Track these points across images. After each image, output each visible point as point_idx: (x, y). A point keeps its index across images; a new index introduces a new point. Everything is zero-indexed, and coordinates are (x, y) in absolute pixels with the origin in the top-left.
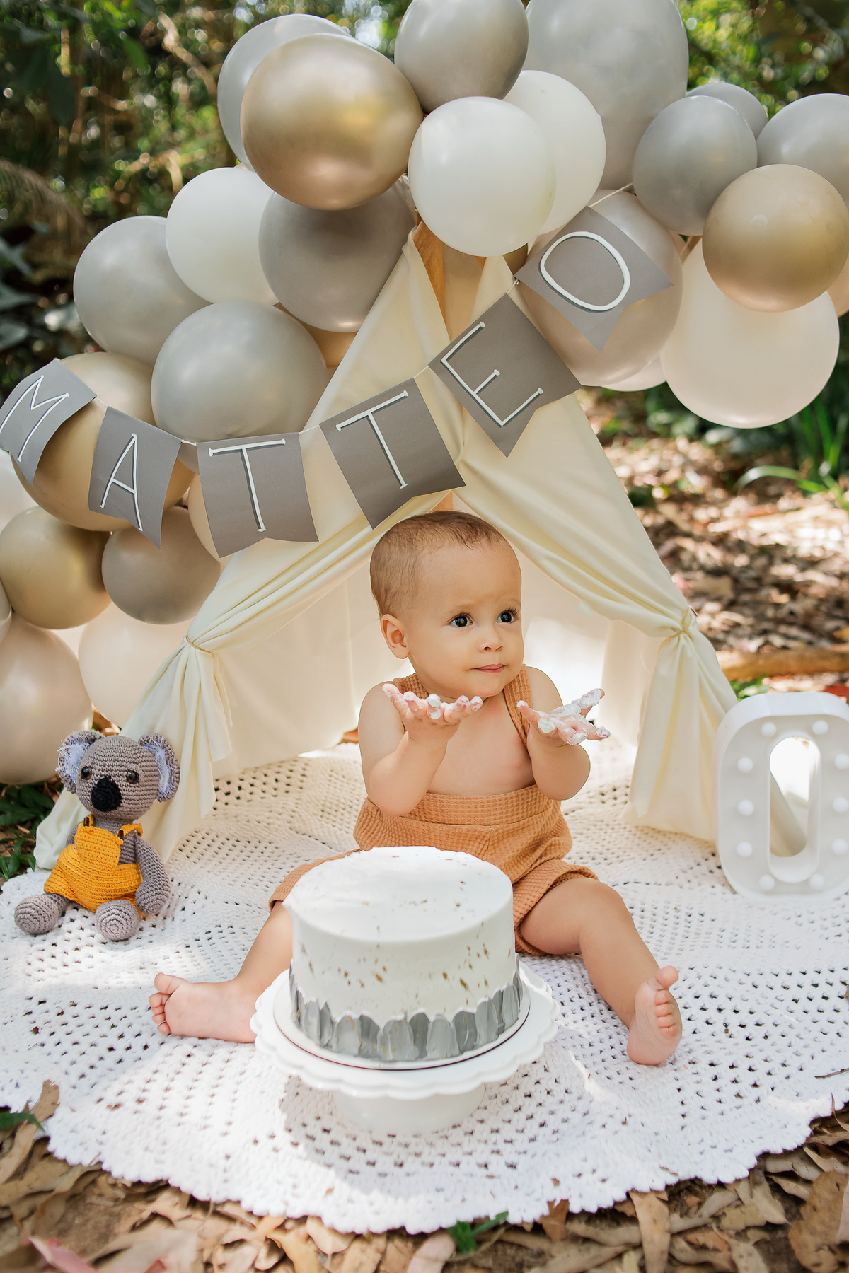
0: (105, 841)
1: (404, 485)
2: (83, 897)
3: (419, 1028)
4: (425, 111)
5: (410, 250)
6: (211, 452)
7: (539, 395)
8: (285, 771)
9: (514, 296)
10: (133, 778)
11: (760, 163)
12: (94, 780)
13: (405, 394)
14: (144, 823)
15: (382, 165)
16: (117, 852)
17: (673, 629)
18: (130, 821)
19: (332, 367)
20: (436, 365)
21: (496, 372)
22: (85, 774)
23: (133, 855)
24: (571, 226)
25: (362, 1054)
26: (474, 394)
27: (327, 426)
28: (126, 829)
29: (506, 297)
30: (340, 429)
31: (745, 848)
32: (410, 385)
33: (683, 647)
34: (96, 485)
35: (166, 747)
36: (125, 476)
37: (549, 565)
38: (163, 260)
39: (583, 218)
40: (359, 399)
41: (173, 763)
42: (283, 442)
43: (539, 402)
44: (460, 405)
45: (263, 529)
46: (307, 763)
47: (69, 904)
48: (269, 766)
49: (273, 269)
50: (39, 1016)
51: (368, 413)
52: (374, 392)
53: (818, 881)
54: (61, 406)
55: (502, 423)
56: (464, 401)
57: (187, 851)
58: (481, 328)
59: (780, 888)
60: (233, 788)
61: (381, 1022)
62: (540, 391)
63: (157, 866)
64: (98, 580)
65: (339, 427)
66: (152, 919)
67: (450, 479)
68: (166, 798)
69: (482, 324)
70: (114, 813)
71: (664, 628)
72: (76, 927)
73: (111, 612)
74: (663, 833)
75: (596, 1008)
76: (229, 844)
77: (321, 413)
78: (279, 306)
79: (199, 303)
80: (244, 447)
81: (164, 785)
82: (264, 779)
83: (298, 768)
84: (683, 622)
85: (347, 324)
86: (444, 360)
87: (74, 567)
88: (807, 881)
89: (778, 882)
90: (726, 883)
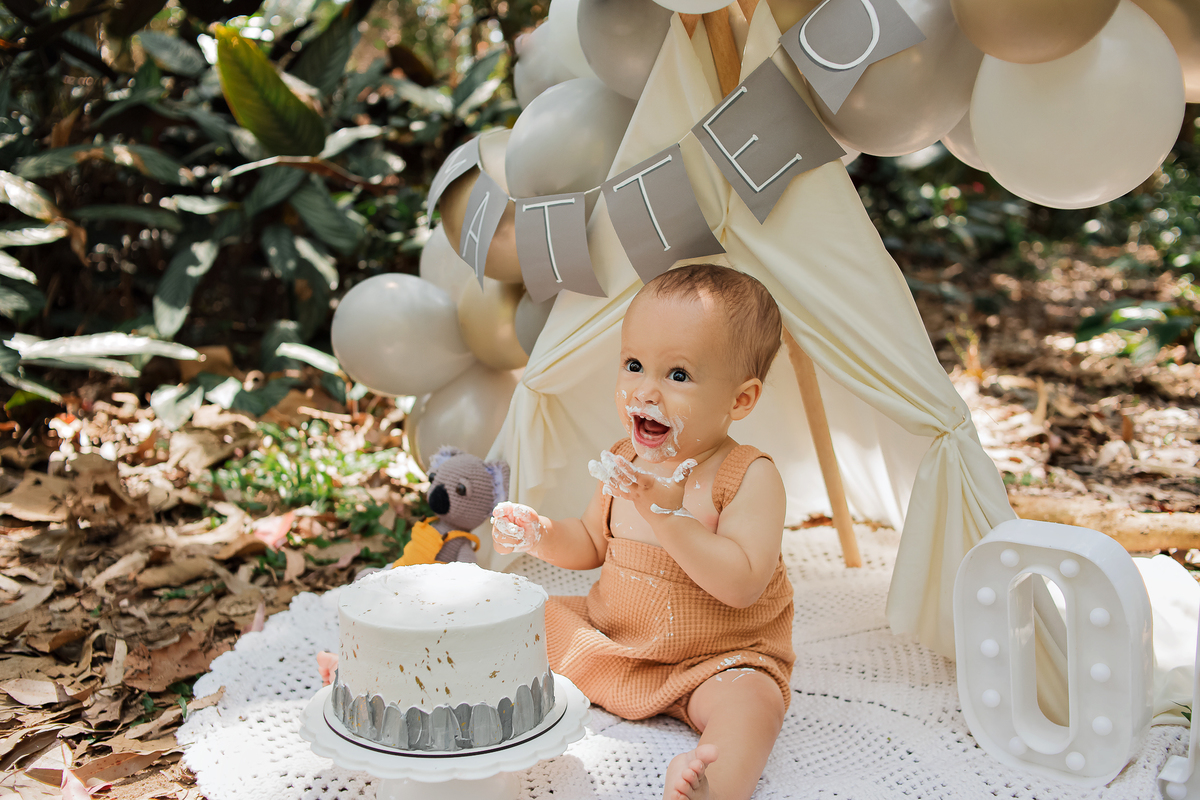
0: (430, 540)
1: (668, 247)
6: (525, 207)
7: (797, 160)
10: (462, 490)
12: (434, 486)
13: (670, 158)
16: (437, 549)
20: (699, 130)
21: (755, 137)
26: (732, 159)
27: (607, 188)
29: (769, 61)
30: (615, 190)
32: (675, 149)
33: (945, 449)
42: (573, 200)
43: (797, 168)
45: (560, 280)
51: (639, 176)
55: (758, 189)
56: (722, 167)
58: (743, 93)
62: (798, 157)
65: (615, 188)
67: (709, 245)
69: (745, 89)
71: (925, 427)
80: (546, 204)
84: (949, 423)
86: (706, 125)
88: (1061, 757)
89: (1027, 748)
90: (970, 736)
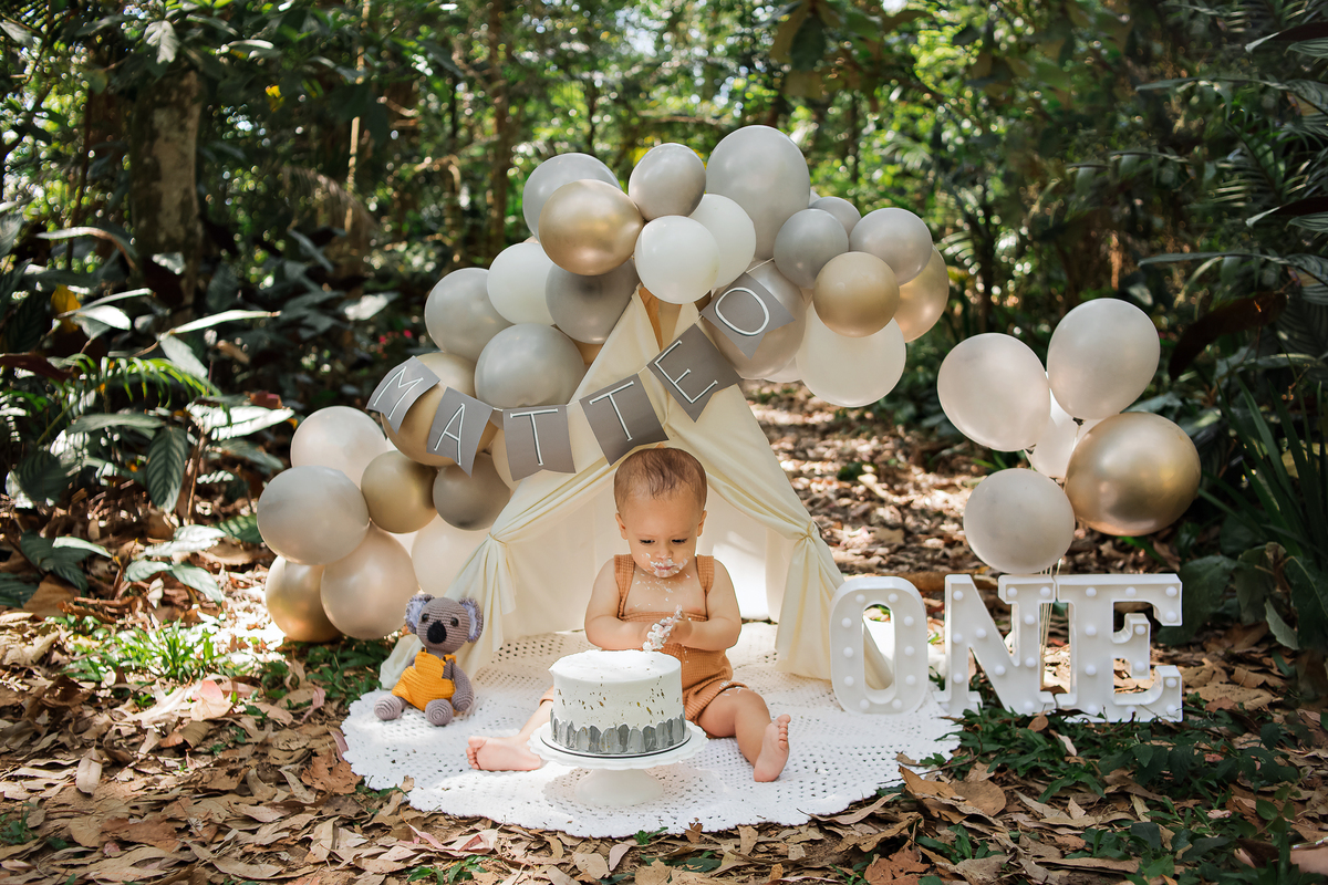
0: (435, 663)
1: (631, 439)
2: (418, 701)
3: (623, 733)
4: (646, 221)
5: (636, 298)
6: (512, 416)
7: (715, 385)
8: (548, 641)
9: (700, 325)
10: (455, 623)
11: (850, 249)
12: (430, 623)
13: (632, 383)
14: (457, 656)
15: (620, 251)
16: (442, 670)
17: (802, 533)
18: (450, 653)
19: (588, 364)
20: (651, 366)
21: (688, 371)
22: (425, 619)
23: (451, 673)
24: (734, 284)
25: (590, 750)
26: (674, 384)
27: (584, 402)
28: (448, 657)
29: (695, 326)
31: (849, 680)
32: (635, 377)
34: (434, 434)
35: (475, 606)
36: (454, 430)
37: (724, 492)
38: (483, 296)
39: (743, 279)
40: (604, 386)
41: (479, 617)
42: (557, 410)
43: (715, 389)
44: (666, 390)
45: (542, 464)
46: (563, 637)
47: (408, 704)
48: (537, 636)
50: (394, 756)
51: (609, 394)
52: (613, 381)
53: (897, 703)
54: (418, 386)
55: (692, 402)
56: (669, 388)
57: (483, 679)
58: (679, 344)
59: (873, 709)
60: (512, 648)
61: (602, 730)
62: (716, 382)
63: (465, 680)
64: (430, 501)
65: (591, 402)
66: (460, 716)
68: (473, 641)
70: (441, 646)
71: (796, 533)
72: (411, 717)
73: (438, 522)
74: (804, 678)
75: (739, 760)
76: (510, 679)
77: (580, 393)
78: (555, 326)
79: (506, 324)
80: (532, 413)
81: (472, 632)
83: (558, 640)
85: (597, 339)
86: (656, 363)
87: (413, 493)
89: (871, 704)
90: (839, 706)
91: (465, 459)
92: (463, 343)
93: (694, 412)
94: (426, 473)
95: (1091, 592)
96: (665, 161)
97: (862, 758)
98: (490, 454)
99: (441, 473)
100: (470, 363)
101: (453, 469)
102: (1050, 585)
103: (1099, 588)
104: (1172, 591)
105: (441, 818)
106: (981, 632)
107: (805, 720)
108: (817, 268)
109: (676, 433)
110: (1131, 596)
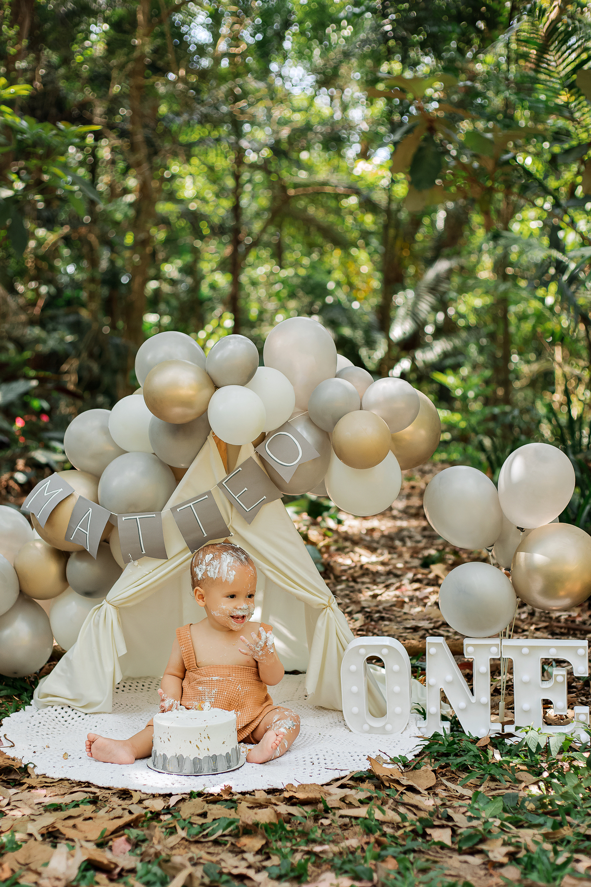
1: (206, 535)
4: (217, 387)
5: (210, 440)
6: (124, 519)
7: (264, 499)
8: (149, 682)
9: (255, 458)
11: (361, 407)
13: (207, 497)
15: (198, 408)
17: (324, 605)
20: (220, 485)
21: (246, 489)
24: (279, 430)
26: (236, 498)
27: (173, 509)
29: (251, 458)
31: (355, 710)
32: (209, 493)
33: (329, 613)
34: (70, 529)
36: (84, 526)
38: (106, 431)
39: (285, 426)
40: (187, 498)
42: (154, 515)
43: (264, 502)
44: (230, 502)
45: (144, 552)
48: (140, 678)
49: (154, 440)
51: (191, 504)
52: (194, 495)
53: (388, 727)
54: (59, 494)
55: (247, 510)
56: (232, 501)
58: (239, 471)
59: (372, 730)
62: (265, 497)
64: (64, 578)
65: (178, 510)
67: (226, 533)
69: (240, 469)
71: (320, 604)
73: (69, 592)
77: (171, 503)
78: (154, 454)
79: (122, 452)
80: (137, 517)
82: (137, 684)
84: (329, 602)
85: (184, 465)
86: (223, 483)
87: (52, 568)
88: (384, 727)
89: (371, 727)
90: (348, 729)
91: (92, 547)
92: (91, 464)
93: (249, 518)
94: (62, 556)
95: (525, 651)
96: (230, 347)
97: (353, 758)
98: (108, 543)
99: (73, 556)
100: (95, 477)
101: (83, 553)
102: (497, 645)
103: (531, 648)
104: (581, 652)
105: (66, 782)
106: (449, 678)
107: (322, 736)
108: (336, 420)
109: (236, 533)
110: (553, 654)
